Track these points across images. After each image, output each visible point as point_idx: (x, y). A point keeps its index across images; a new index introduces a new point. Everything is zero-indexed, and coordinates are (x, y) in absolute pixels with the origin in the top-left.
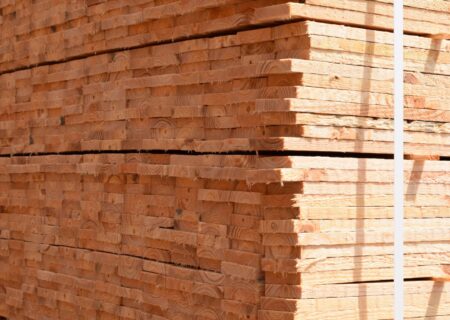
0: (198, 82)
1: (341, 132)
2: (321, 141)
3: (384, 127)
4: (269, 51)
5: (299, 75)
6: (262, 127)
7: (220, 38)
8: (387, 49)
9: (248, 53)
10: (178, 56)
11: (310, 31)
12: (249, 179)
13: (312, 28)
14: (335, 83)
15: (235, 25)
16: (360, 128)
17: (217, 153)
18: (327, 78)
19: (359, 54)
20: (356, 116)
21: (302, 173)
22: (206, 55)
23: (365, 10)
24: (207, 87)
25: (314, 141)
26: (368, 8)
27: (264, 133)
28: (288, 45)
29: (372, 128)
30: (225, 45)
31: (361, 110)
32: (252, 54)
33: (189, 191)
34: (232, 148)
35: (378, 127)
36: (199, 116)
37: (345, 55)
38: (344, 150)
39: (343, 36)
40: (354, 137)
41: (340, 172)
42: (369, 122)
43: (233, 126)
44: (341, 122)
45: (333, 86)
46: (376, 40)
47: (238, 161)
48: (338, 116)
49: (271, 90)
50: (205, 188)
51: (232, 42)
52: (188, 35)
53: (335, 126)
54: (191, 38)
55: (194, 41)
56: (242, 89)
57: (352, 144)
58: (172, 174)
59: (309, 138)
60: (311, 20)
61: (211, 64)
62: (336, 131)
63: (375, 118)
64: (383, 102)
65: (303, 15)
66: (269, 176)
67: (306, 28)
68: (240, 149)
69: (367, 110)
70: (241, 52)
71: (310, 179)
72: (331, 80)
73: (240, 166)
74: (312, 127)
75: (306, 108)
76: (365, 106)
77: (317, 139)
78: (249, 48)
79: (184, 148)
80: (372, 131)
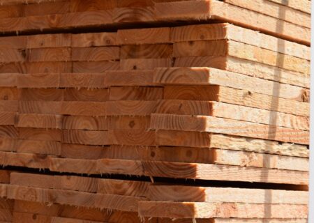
0: (58, 86)
1: (250, 158)
2: (232, 169)
3: (287, 153)
4: (163, 56)
5: (215, 88)
6: (152, 147)
7: (90, 35)
8: (295, 62)
9: (130, 56)
10: (24, 53)
11: (228, 36)
12: (143, 212)
13: (231, 32)
14: (248, 101)
15: (117, 21)
16: (266, 153)
17: (85, 175)
18: (241, 93)
19: (270, 66)
20: (264, 139)
21: (214, 208)
22: (68, 54)
23: (276, 15)
24: (69, 93)
25: (225, 168)
26: (280, 14)
27: (153, 155)
28: (194, 50)
29: (278, 154)
30: (97, 43)
31: (270, 133)
32: (138, 57)
33: (34, 217)
34: (108, 170)
35: (283, 153)
36: (57, 127)
37: (258, 67)
38: (251, 180)
39: (257, 45)
40: (260, 165)
41: (249, 206)
42: (276, 148)
43: (106, 143)
44: (251, 146)
45: (246, 102)
46: (286, 52)
47: (118, 187)
48: (248, 139)
49: (171, 104)
50: (60, 216)
51: (108, 41)
52: (42, 28)
53: (245, 151)
54: (45, 32)
55: (49, 36)
56: (124, 99)
57: (259, 172)
58: (12, 196)
59: (221, 165)
60: (230, 22)
61: (73, 65)
62: (245, 156)
63: (280, 143)
64: (288, 125)
65: (221, 16)
66: (174, 210)
67: (224, 31)
68: (121, 172)
69: (274, 132)
70: (120, 54)
71: (221, 215)
72: (245, 96)
73: (123, 193)
74: (224, 152)
75: (221, 128)
76: (273, 127)
77: (228, 166)
78: (133, 50)
79: (33, 165)
80: (276, 157)
